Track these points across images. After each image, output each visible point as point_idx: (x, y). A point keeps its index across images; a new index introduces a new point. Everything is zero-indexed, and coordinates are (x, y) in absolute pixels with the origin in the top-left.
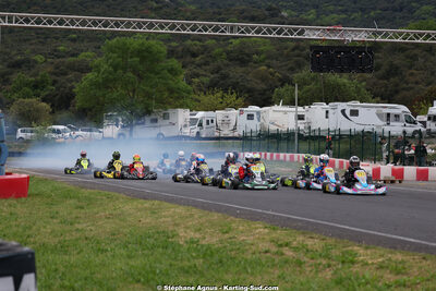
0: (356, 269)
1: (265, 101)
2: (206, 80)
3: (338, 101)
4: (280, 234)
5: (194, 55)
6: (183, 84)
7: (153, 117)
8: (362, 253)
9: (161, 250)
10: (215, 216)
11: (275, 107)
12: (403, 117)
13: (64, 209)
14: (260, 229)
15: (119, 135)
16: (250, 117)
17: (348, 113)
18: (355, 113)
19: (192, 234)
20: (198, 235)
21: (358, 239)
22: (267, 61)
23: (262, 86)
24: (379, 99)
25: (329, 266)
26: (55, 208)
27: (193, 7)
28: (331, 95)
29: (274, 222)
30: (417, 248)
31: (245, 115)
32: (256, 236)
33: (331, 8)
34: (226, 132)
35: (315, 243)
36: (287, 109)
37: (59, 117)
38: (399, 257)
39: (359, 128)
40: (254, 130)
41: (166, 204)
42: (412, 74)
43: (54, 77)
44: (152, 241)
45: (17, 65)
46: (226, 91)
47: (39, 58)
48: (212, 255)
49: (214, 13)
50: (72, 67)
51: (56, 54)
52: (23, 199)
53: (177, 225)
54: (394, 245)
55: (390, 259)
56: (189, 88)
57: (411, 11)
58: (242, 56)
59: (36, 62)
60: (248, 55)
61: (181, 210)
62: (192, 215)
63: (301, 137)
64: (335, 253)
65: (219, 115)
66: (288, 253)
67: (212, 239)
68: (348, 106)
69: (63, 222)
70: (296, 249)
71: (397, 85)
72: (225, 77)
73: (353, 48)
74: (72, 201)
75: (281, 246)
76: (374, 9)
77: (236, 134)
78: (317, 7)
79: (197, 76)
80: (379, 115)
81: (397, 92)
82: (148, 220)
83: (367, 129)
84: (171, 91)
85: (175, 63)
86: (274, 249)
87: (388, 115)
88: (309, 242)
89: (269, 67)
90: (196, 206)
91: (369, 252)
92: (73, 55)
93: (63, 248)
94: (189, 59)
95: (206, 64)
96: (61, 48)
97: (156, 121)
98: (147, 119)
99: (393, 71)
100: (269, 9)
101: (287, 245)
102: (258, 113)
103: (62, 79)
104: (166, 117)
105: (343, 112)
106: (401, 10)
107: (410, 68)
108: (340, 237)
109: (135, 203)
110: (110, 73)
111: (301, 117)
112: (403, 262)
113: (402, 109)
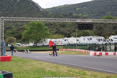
0: (86, 76)
1: (69, 36)
2: (55, 31)
3: (87, 36)
4: (70, 69)
5: (52, 25)
6: (49, 32)
7: (41, 41)
8: (88, 72)
9: (42, 73)
10: (55, 65)
11: (71, 38)
12: (103, 40)
13: (20, 64)
14: (65, 67)
15: (33, 45)
16: (65, 40)
17: (89, 39)
18: (91, 39)
19: (49, 69)
20: (51, 69)
21: (87, 69)
22: (70, 26)
23: (69, 32)
24: (97, 35)
25: (80, 75)
26: (17, 63)
27: (51, 13)
28: (85, 35)
29: (69, 66)
30: (100, 71)
31: (64, 40)
32: (64, 69)
33: (85, 13)
34: (59, 44)
35: (77, 71)
36: (74, 38)
37: (18, 41)
38: (96, 73)
39: (92, 43)
40: (66, 43)
41: (44, 62)
42: (105, 29)
43: (17, 31)
44: (40, 71)
45: (8, 28)
46: (59, 34)
47: (13, 27)
48: (53, 74)
49: (56, 15)
50: (21, 29)
51: (17, 25)
52: (10, 61)
53: (46, 67)
54: (95, 71)
55: (94, 74)
56: (50, 33)
57: (105, 13)
58: (63, 25)
59: (12, 27)
60: (65, 25)
61: (47, 63)
62: (50, 65)
63: (78, 45)
64: (82, 73)
65: (58, 40)
66: (71, 73)
67: (54, 70)
68: (89, 37)
69: (19, 67)
70: (73, 72)
71: (102, 32)
72: (59, 30)
73: (88, 24)
74: (21, 62)
75: (69, 71)
76: (96, 13)
77: (62, 45)
78: (82, 13)
79: (52, 30)
80: (97, 39)
81: (102, 33)
82: (39, 66)
83: (94, 43)
84: (46, 34)
85: (46, 27)
86: (68, 72)
87: (99, 39)
88: (76, 70)
89: (70, 28)
90: (51, 63)
91: (89, 72)
92: (22, 26)
93: (19, 73)
94: (50, 26)
95: (55, 27)
96: (19, 24)
97: (42, 42)
98: (40, 41)
99: (101, 28)
100: (70, 13)
101: (71, 71)
102: (67, 39)
103: (19, 32)
104: (45, 41)
105: (88, 39)
106: (103, 13)
107: (105, 27)
108: (83, 69)
109: (36, 62)
110: (30, 30)
111: (78, 40)
112: (96, 74)
113: (102, 38)
